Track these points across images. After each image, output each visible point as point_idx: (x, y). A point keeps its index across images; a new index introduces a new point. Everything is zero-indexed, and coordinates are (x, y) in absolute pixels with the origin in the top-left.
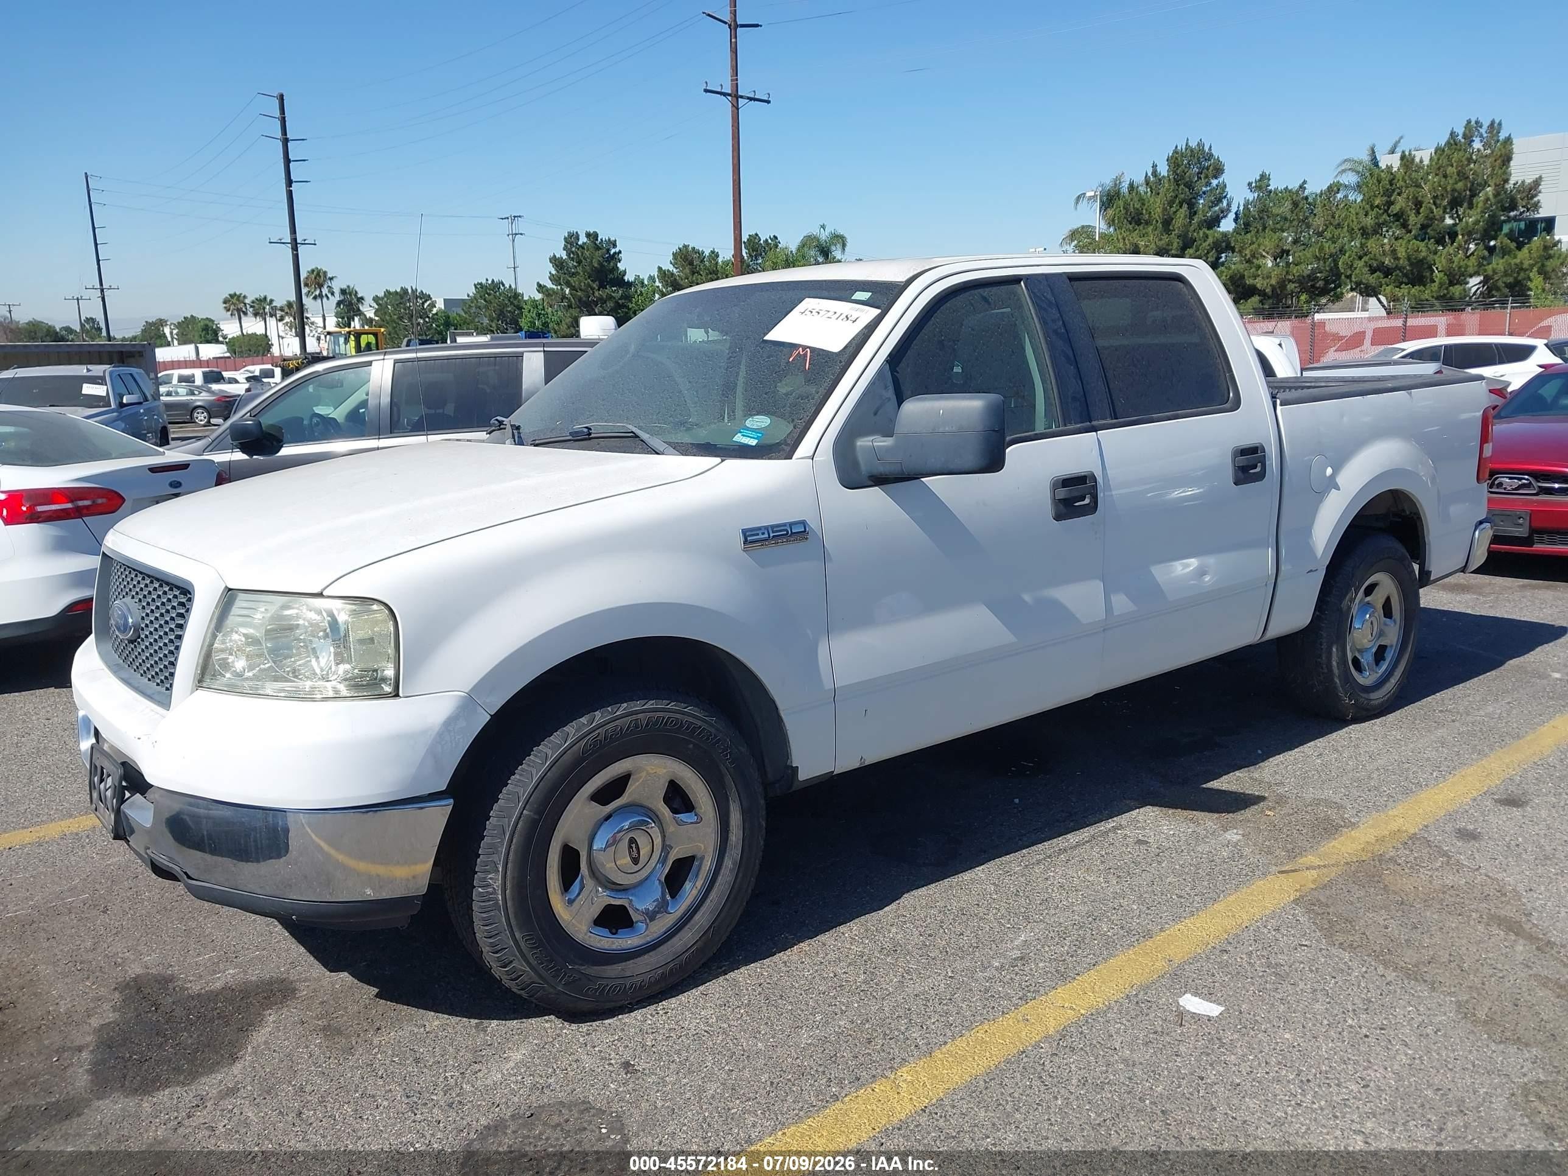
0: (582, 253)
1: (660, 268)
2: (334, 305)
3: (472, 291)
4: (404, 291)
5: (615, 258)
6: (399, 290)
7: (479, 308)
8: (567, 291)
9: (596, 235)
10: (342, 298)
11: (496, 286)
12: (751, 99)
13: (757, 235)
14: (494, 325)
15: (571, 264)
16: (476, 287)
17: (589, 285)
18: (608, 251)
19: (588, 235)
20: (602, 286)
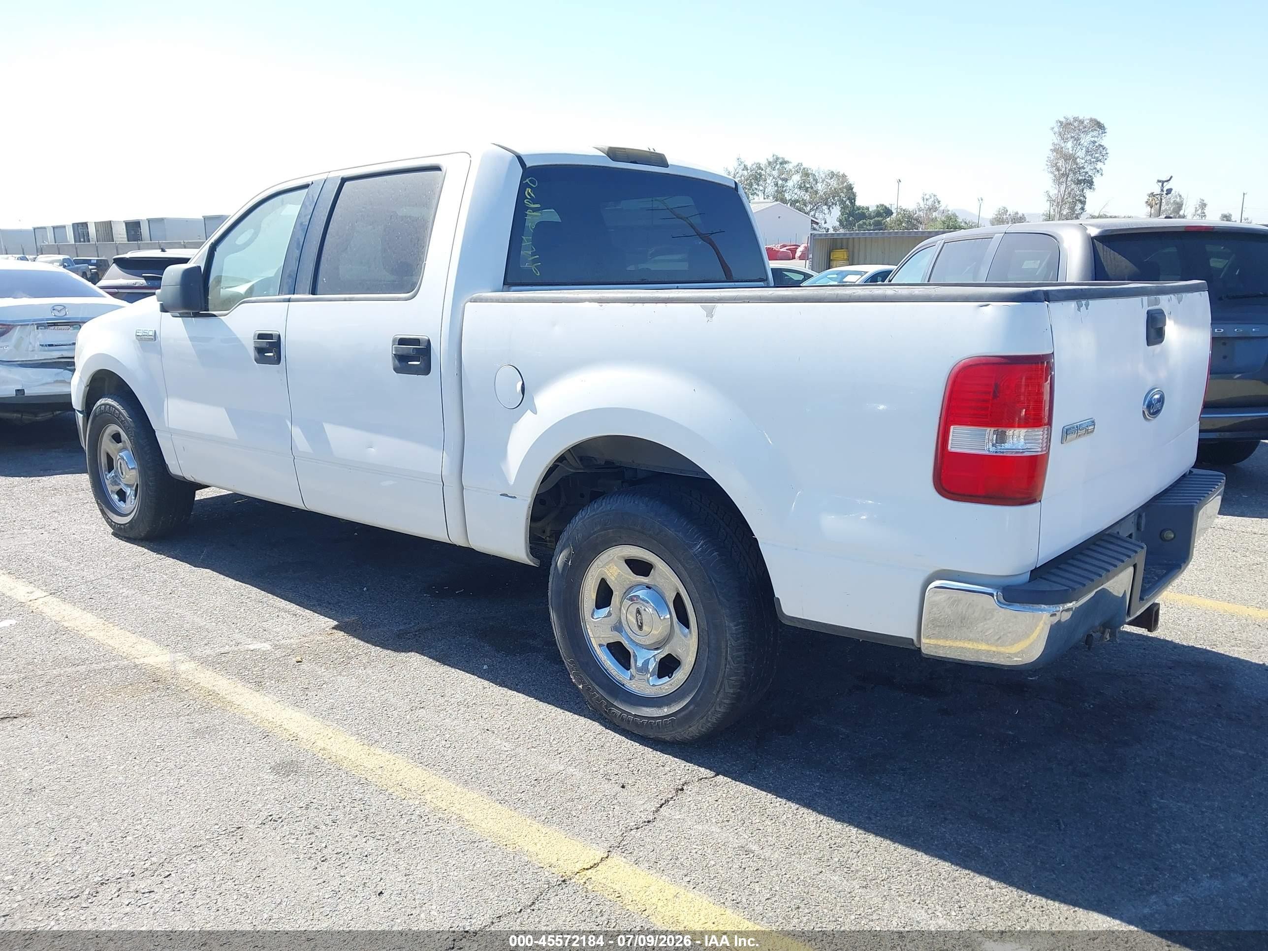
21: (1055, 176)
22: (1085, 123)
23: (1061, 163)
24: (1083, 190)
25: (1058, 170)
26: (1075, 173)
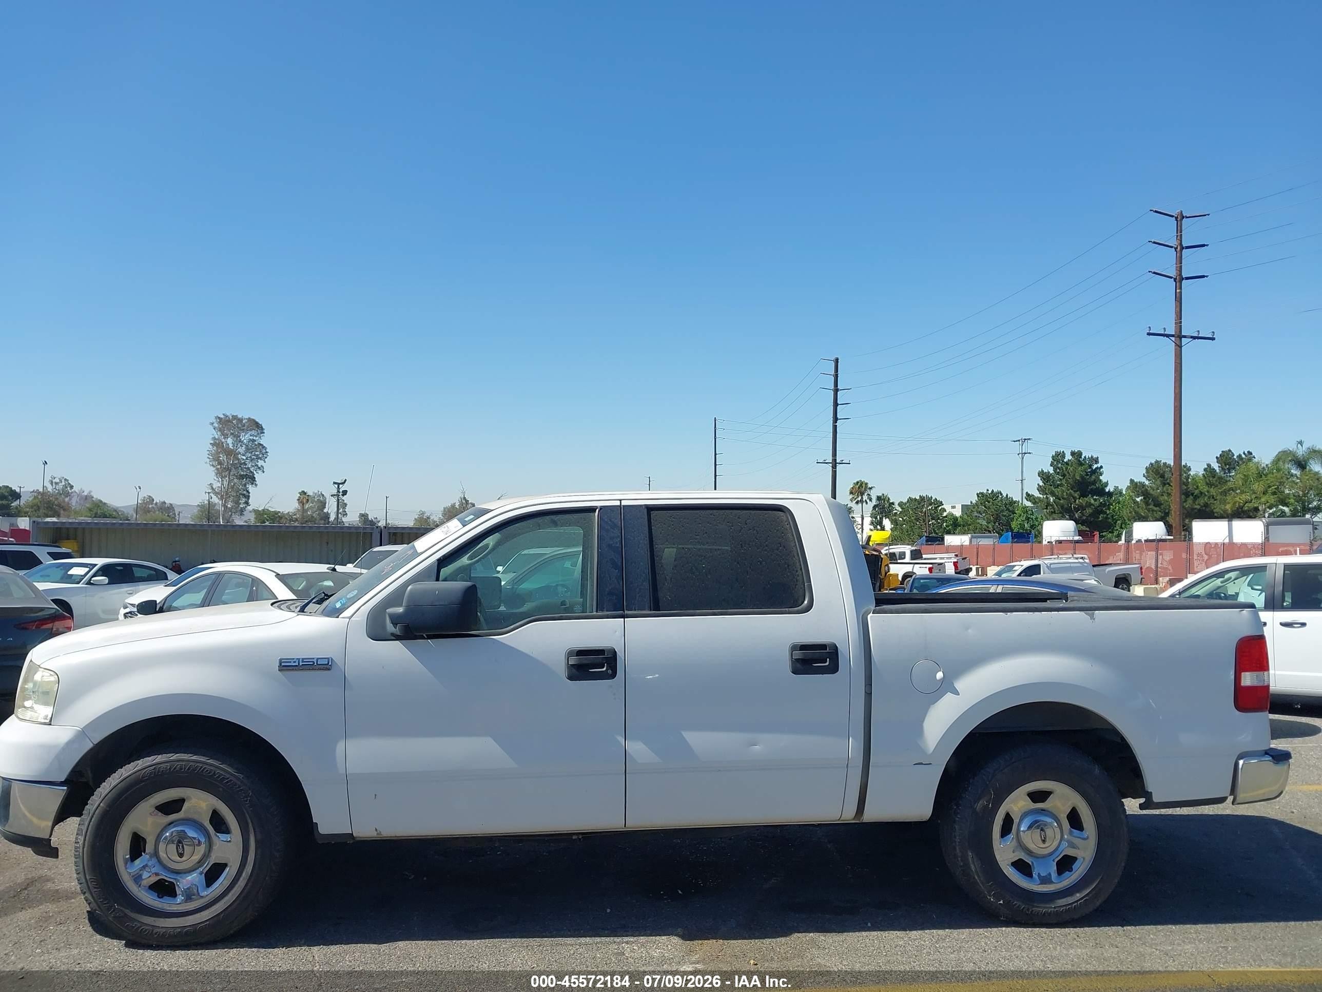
0: (1067, 468)
1: (1132, 481)
2: (871, 509)
3: (974, 499)
4: (922, 498)
5: (1097, 472)
6: (918, 498)
7: (980, 512)
8: (1051, 499)
9: (1080, 454)
10: (878, 503)
11: (995, 495)
12: (1194, 338)
13: (1230, 451)
14: (990, 526)
15: (1057, 477)
16: (978, 496)
17: (1071, 495)
18: (1090, 466)
19: (1073, 454)
20: (1083, 495)
21: (217, 469)
22: (244, 422)
23: (223, 457)
24: (245, 485)
25: (220, 463)
26: (236, 468)
